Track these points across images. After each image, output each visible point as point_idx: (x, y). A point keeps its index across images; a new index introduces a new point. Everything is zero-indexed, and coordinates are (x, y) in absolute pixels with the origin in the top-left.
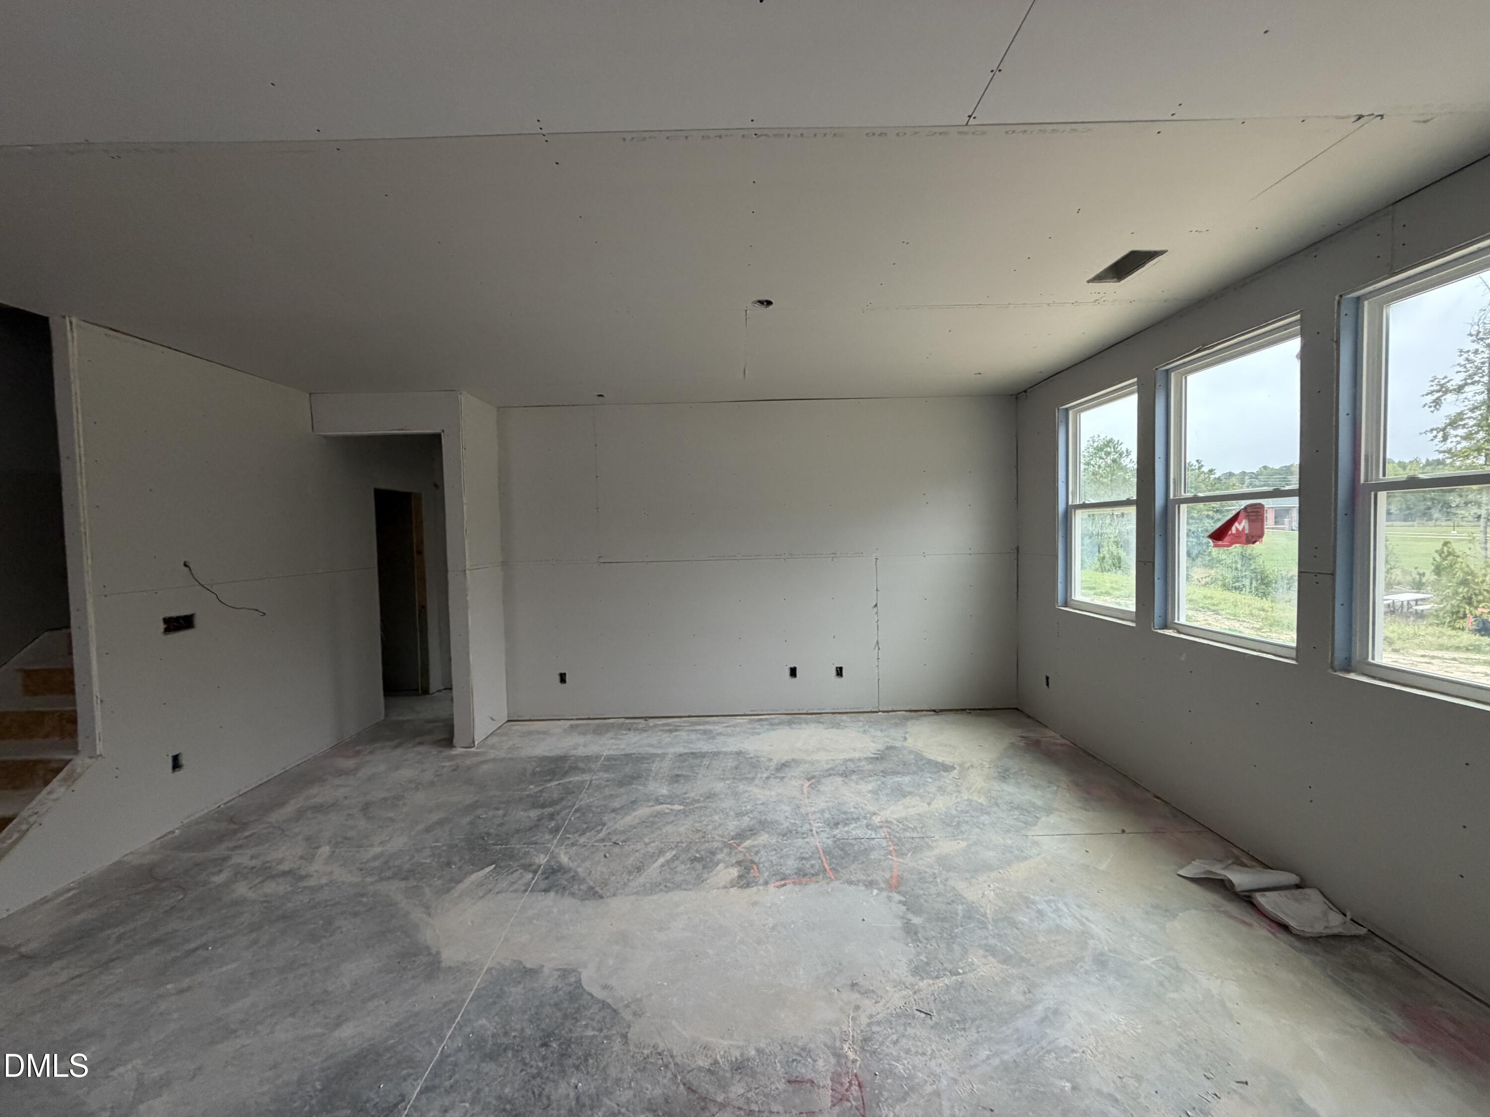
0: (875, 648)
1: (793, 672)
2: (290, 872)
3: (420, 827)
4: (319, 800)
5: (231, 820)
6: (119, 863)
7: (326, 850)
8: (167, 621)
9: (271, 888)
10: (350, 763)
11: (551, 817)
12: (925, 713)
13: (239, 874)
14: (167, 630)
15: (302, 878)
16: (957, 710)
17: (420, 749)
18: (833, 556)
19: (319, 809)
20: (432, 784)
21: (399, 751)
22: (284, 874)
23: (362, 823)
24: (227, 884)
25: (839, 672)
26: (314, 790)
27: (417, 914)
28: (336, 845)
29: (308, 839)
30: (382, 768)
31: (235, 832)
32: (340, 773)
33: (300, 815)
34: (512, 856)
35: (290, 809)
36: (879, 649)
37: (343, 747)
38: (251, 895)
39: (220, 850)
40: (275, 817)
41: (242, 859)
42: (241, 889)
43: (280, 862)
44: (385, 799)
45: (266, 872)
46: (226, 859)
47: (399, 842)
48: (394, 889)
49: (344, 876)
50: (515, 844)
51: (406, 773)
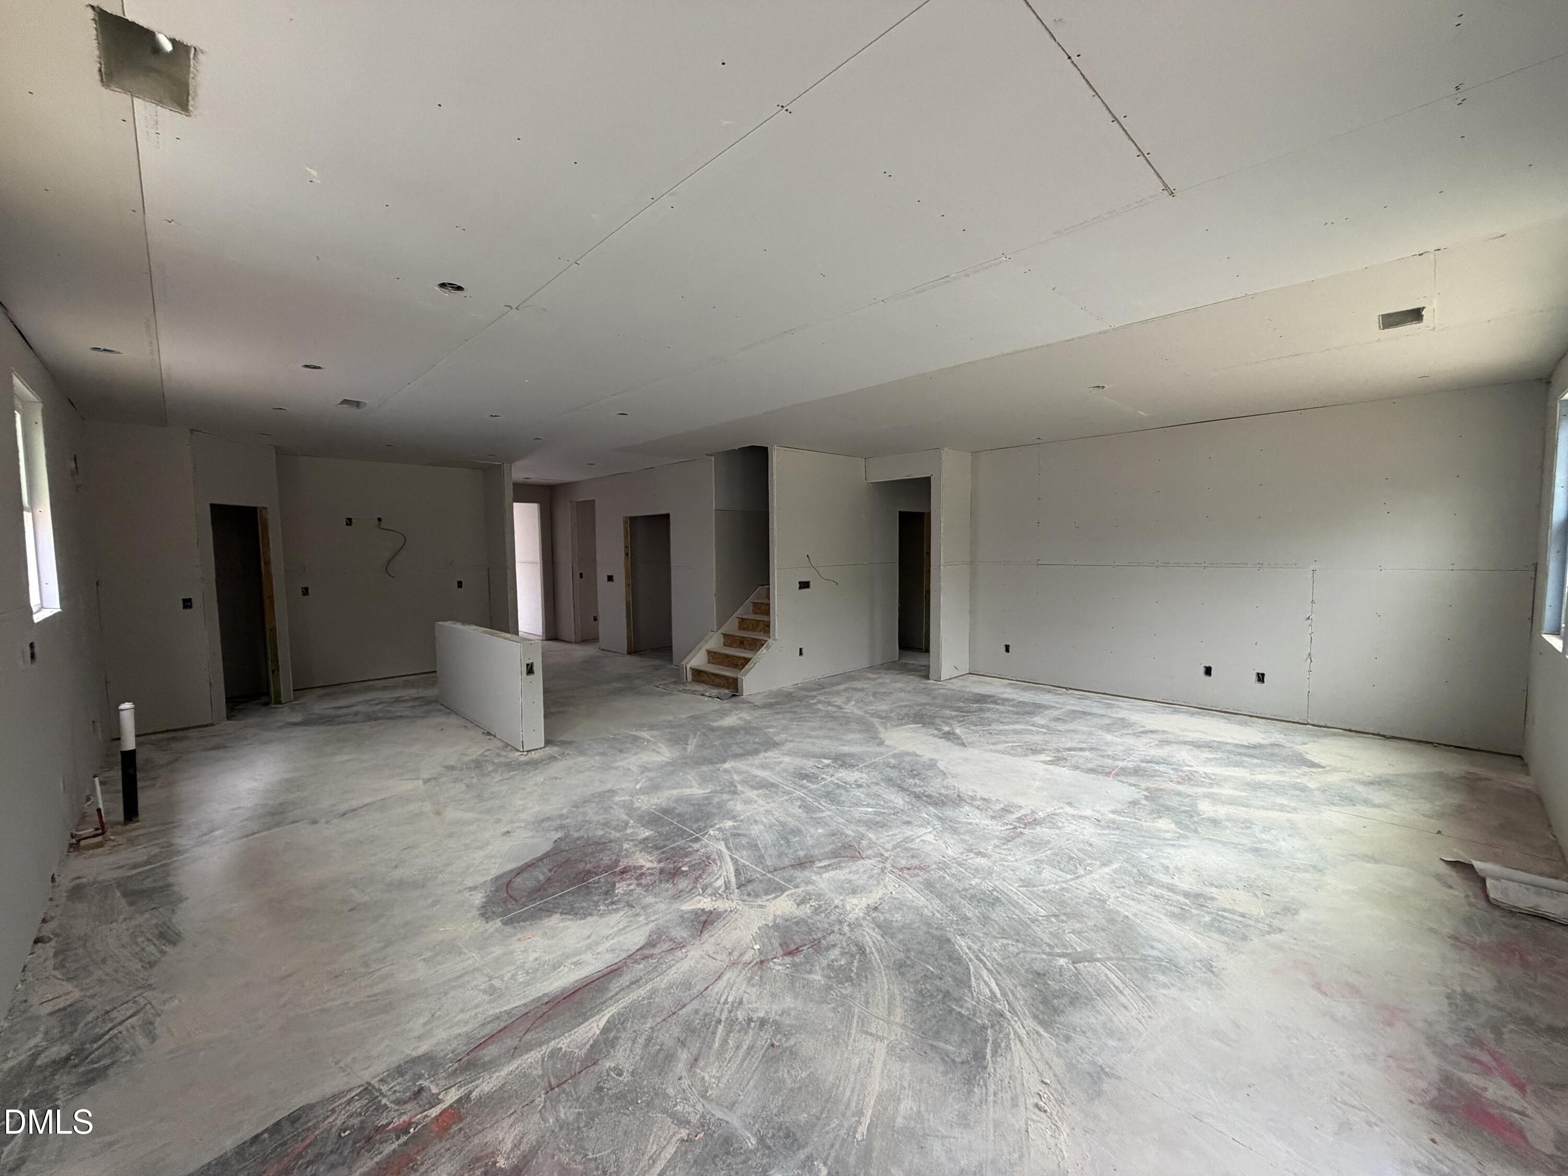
0: (1307, 660)
1: (1208, 671)
2: (838, 706)
3: (897, 705)
4: (856, 686)
5: (820, 685)
6: (780, 689)
7: (853, 703)
8: (800, 583)
9: (830, 708)
10: (874, 676)
11: (963, 716)
12: (1371, 736)
13: (820, 702)
14: (800, 588)
15: (841, 708)
16: (1420, 742)
17: (910, 677)
18: (1259, 566)
19: (856, 690)
20: (910, 692)
21: (900, 676)
22: (835, 706)
23: (871, 698)
24: (815, 704)
25: (1261, 678)
26: (856, 682)
27: (881, 729)
28: (858, 702)
29: (847, 698)
30: (888, 681)
31: (820, 689)
32: (870, 679)
33: (846, 690)
34: (933, 724)
35: (842, 687)
36: (1311, 662)
37: (872, 668)
38: (822, 708)
39: (814, 693)
40: (836, 688)
41: (822, 698)
42: (820, 706)
43: (835, 702)
44: (885, 693)
45: (829, 704)
46: (815, 697)
47: (885, 707)
48: (876, 721)
49: (857, 712)
50: (938, 721)
51: (898, 685)
